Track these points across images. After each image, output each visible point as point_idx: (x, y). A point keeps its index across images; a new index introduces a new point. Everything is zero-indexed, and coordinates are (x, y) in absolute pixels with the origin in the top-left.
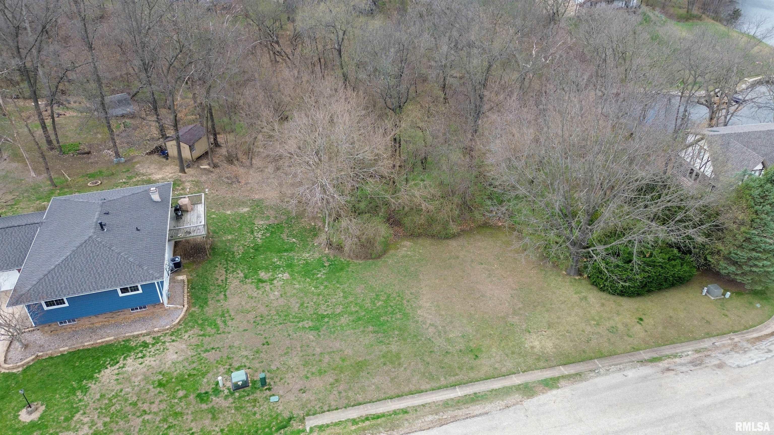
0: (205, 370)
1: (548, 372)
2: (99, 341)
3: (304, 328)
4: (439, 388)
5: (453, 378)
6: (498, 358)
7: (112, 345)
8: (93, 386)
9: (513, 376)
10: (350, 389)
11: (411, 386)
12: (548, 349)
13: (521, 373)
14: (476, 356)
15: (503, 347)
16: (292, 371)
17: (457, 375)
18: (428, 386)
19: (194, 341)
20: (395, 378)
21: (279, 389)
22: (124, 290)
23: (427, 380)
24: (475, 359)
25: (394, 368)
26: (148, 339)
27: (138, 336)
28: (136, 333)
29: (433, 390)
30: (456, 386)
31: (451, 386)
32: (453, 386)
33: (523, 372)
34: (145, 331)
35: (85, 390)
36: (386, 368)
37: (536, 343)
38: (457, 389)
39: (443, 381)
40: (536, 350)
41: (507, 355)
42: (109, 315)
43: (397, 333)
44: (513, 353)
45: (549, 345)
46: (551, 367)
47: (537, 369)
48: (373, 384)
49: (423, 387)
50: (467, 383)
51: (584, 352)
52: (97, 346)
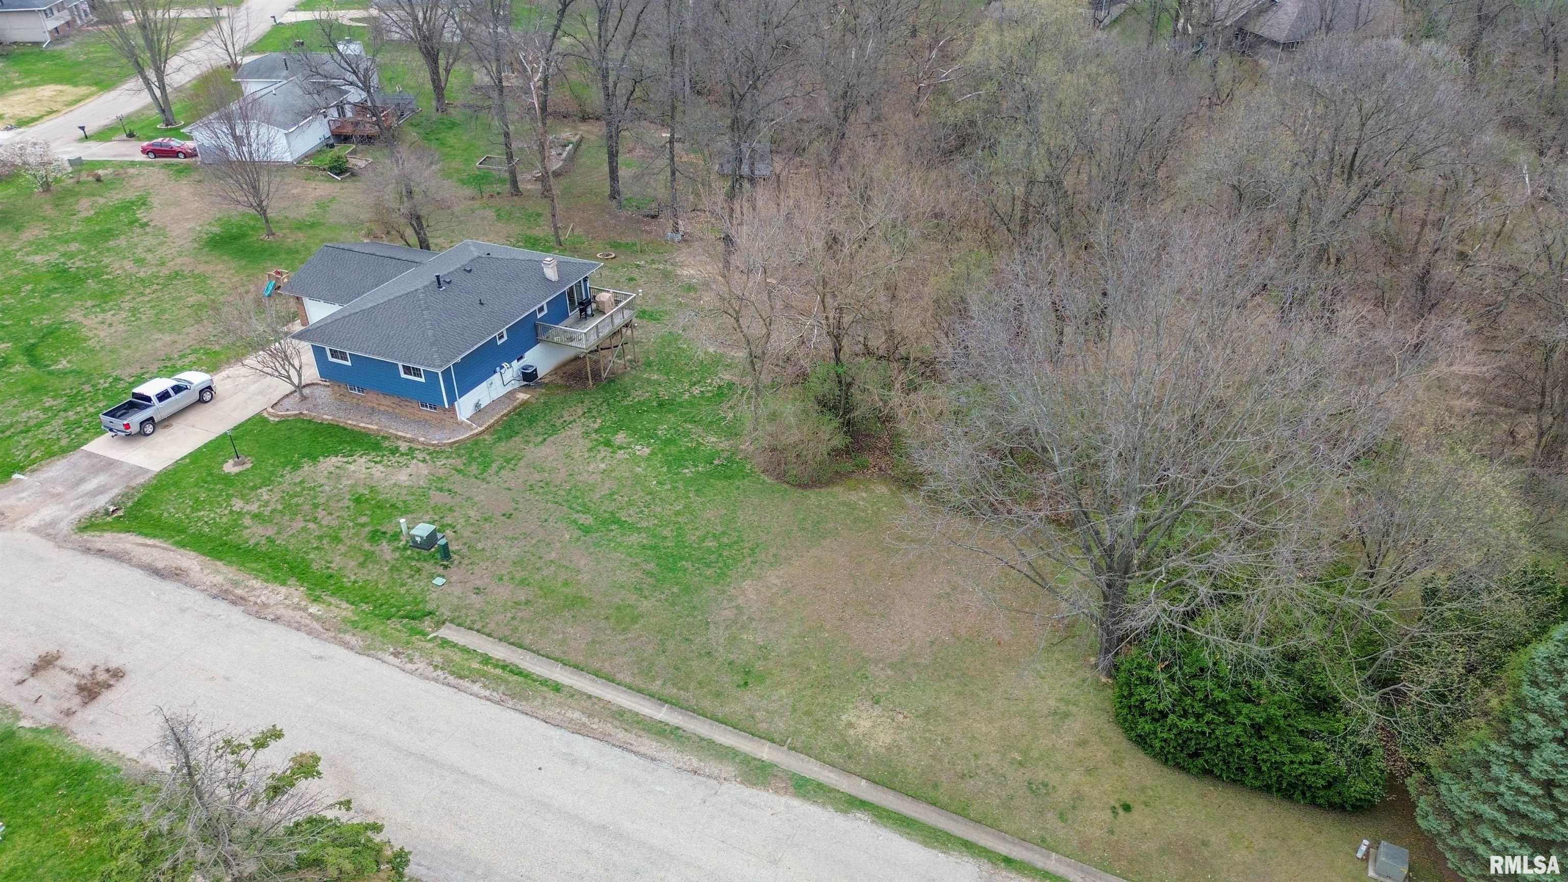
0: (413, 507)
1: (832, 775)
2: (362, 425)
3: (575, 522)
4: (640, 691)
5: (675, 691)
6: (774, 706)
7: (367, 435)
8: (307, 467)
9: (769, 744)
10: (530, 622)
11: (607, 664)
12: (873, 744)
13: (785, 748)
14: (746, 683)
15: (803, 696)
16: (494, 563)
17: (686, 690)
18: (628, 680)
19: (442, 472)
20: (599, 643)
21: (455, 573)
22: (407, 370)
23: (636, 671)
24: (738, 686)
25: (614, 629)
26: (404, 446)
27: (398, 438)
28: (400, 434)
29: (630, 688)
30: (666, 702)
31: (659, 699)
32: (663, 700)
33: (790, 749)
34: (409, 436)
35: (297, 466)
36: (602, 624)
37: (864, 724)
38: (665, 709)
39: (656, 686)
40: (851, 732)
41: (794, 710)
42: (396, 400)
43: (675, 590)
44: (808, 713)
45: (884, 738)
46: (844, 770)
47: (816, 758)
48: (564, 633)
49: (620, 677)
50: (687, 709)
51: (935, 786)
52: (357, 429)
